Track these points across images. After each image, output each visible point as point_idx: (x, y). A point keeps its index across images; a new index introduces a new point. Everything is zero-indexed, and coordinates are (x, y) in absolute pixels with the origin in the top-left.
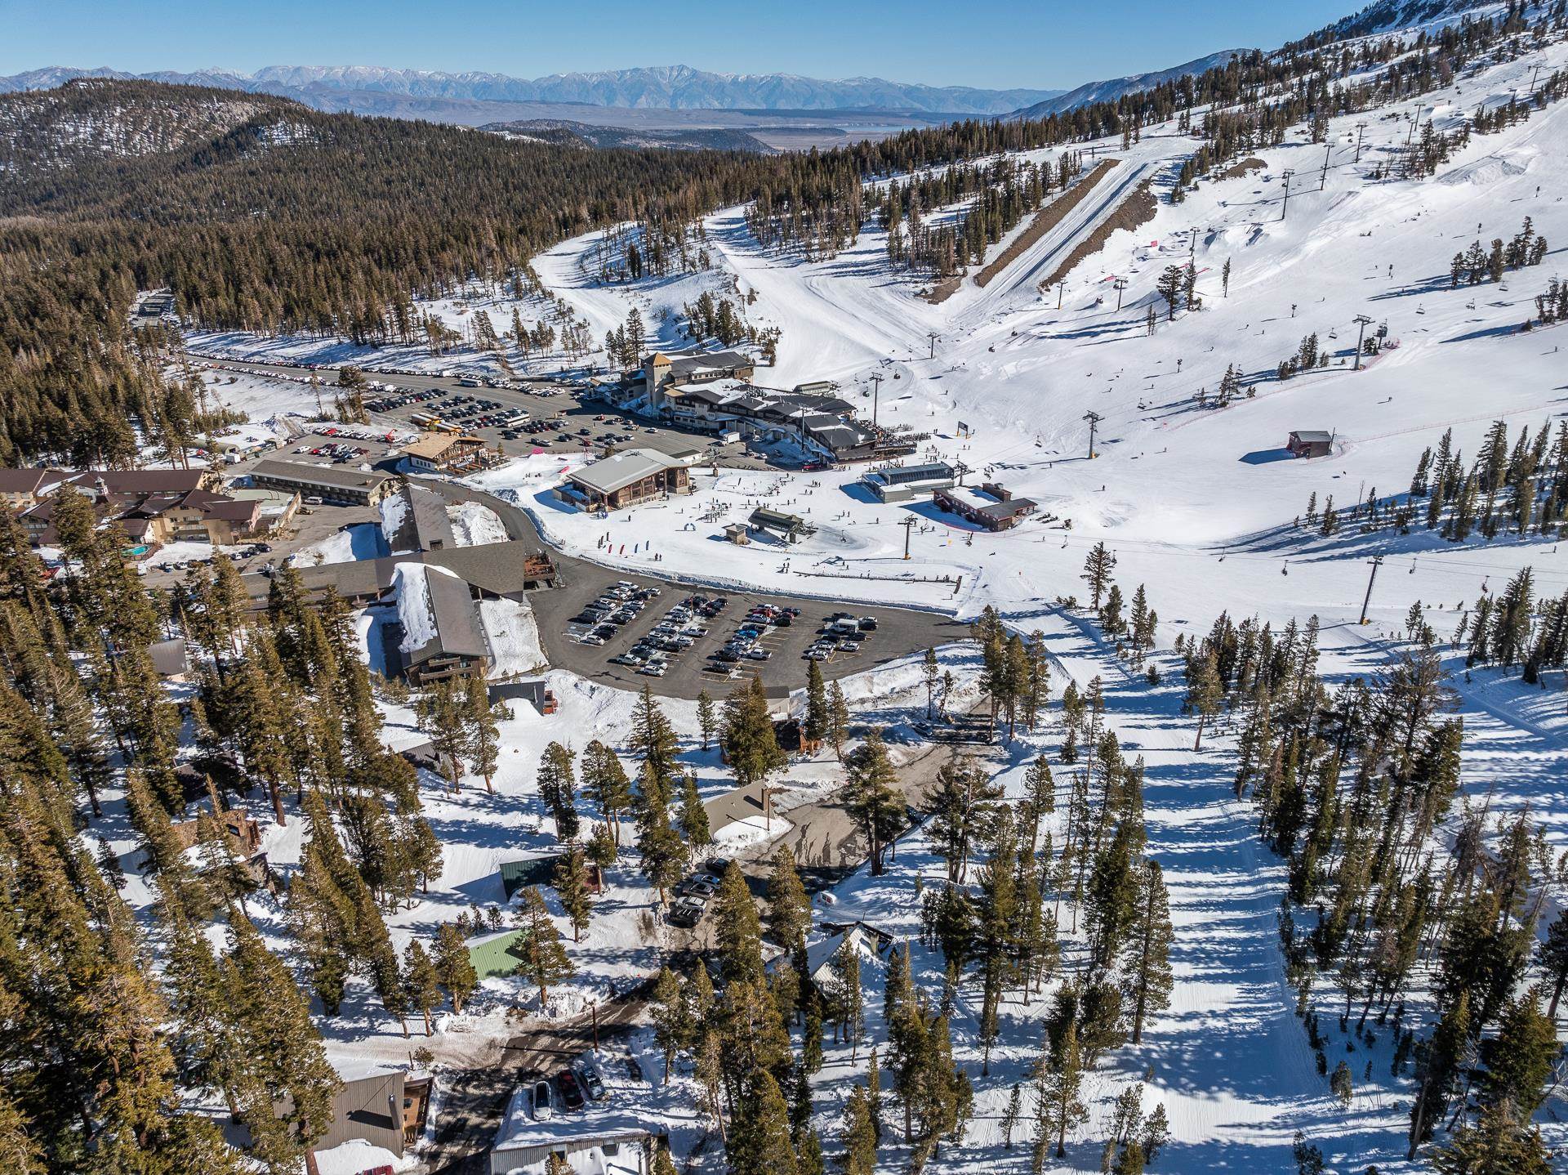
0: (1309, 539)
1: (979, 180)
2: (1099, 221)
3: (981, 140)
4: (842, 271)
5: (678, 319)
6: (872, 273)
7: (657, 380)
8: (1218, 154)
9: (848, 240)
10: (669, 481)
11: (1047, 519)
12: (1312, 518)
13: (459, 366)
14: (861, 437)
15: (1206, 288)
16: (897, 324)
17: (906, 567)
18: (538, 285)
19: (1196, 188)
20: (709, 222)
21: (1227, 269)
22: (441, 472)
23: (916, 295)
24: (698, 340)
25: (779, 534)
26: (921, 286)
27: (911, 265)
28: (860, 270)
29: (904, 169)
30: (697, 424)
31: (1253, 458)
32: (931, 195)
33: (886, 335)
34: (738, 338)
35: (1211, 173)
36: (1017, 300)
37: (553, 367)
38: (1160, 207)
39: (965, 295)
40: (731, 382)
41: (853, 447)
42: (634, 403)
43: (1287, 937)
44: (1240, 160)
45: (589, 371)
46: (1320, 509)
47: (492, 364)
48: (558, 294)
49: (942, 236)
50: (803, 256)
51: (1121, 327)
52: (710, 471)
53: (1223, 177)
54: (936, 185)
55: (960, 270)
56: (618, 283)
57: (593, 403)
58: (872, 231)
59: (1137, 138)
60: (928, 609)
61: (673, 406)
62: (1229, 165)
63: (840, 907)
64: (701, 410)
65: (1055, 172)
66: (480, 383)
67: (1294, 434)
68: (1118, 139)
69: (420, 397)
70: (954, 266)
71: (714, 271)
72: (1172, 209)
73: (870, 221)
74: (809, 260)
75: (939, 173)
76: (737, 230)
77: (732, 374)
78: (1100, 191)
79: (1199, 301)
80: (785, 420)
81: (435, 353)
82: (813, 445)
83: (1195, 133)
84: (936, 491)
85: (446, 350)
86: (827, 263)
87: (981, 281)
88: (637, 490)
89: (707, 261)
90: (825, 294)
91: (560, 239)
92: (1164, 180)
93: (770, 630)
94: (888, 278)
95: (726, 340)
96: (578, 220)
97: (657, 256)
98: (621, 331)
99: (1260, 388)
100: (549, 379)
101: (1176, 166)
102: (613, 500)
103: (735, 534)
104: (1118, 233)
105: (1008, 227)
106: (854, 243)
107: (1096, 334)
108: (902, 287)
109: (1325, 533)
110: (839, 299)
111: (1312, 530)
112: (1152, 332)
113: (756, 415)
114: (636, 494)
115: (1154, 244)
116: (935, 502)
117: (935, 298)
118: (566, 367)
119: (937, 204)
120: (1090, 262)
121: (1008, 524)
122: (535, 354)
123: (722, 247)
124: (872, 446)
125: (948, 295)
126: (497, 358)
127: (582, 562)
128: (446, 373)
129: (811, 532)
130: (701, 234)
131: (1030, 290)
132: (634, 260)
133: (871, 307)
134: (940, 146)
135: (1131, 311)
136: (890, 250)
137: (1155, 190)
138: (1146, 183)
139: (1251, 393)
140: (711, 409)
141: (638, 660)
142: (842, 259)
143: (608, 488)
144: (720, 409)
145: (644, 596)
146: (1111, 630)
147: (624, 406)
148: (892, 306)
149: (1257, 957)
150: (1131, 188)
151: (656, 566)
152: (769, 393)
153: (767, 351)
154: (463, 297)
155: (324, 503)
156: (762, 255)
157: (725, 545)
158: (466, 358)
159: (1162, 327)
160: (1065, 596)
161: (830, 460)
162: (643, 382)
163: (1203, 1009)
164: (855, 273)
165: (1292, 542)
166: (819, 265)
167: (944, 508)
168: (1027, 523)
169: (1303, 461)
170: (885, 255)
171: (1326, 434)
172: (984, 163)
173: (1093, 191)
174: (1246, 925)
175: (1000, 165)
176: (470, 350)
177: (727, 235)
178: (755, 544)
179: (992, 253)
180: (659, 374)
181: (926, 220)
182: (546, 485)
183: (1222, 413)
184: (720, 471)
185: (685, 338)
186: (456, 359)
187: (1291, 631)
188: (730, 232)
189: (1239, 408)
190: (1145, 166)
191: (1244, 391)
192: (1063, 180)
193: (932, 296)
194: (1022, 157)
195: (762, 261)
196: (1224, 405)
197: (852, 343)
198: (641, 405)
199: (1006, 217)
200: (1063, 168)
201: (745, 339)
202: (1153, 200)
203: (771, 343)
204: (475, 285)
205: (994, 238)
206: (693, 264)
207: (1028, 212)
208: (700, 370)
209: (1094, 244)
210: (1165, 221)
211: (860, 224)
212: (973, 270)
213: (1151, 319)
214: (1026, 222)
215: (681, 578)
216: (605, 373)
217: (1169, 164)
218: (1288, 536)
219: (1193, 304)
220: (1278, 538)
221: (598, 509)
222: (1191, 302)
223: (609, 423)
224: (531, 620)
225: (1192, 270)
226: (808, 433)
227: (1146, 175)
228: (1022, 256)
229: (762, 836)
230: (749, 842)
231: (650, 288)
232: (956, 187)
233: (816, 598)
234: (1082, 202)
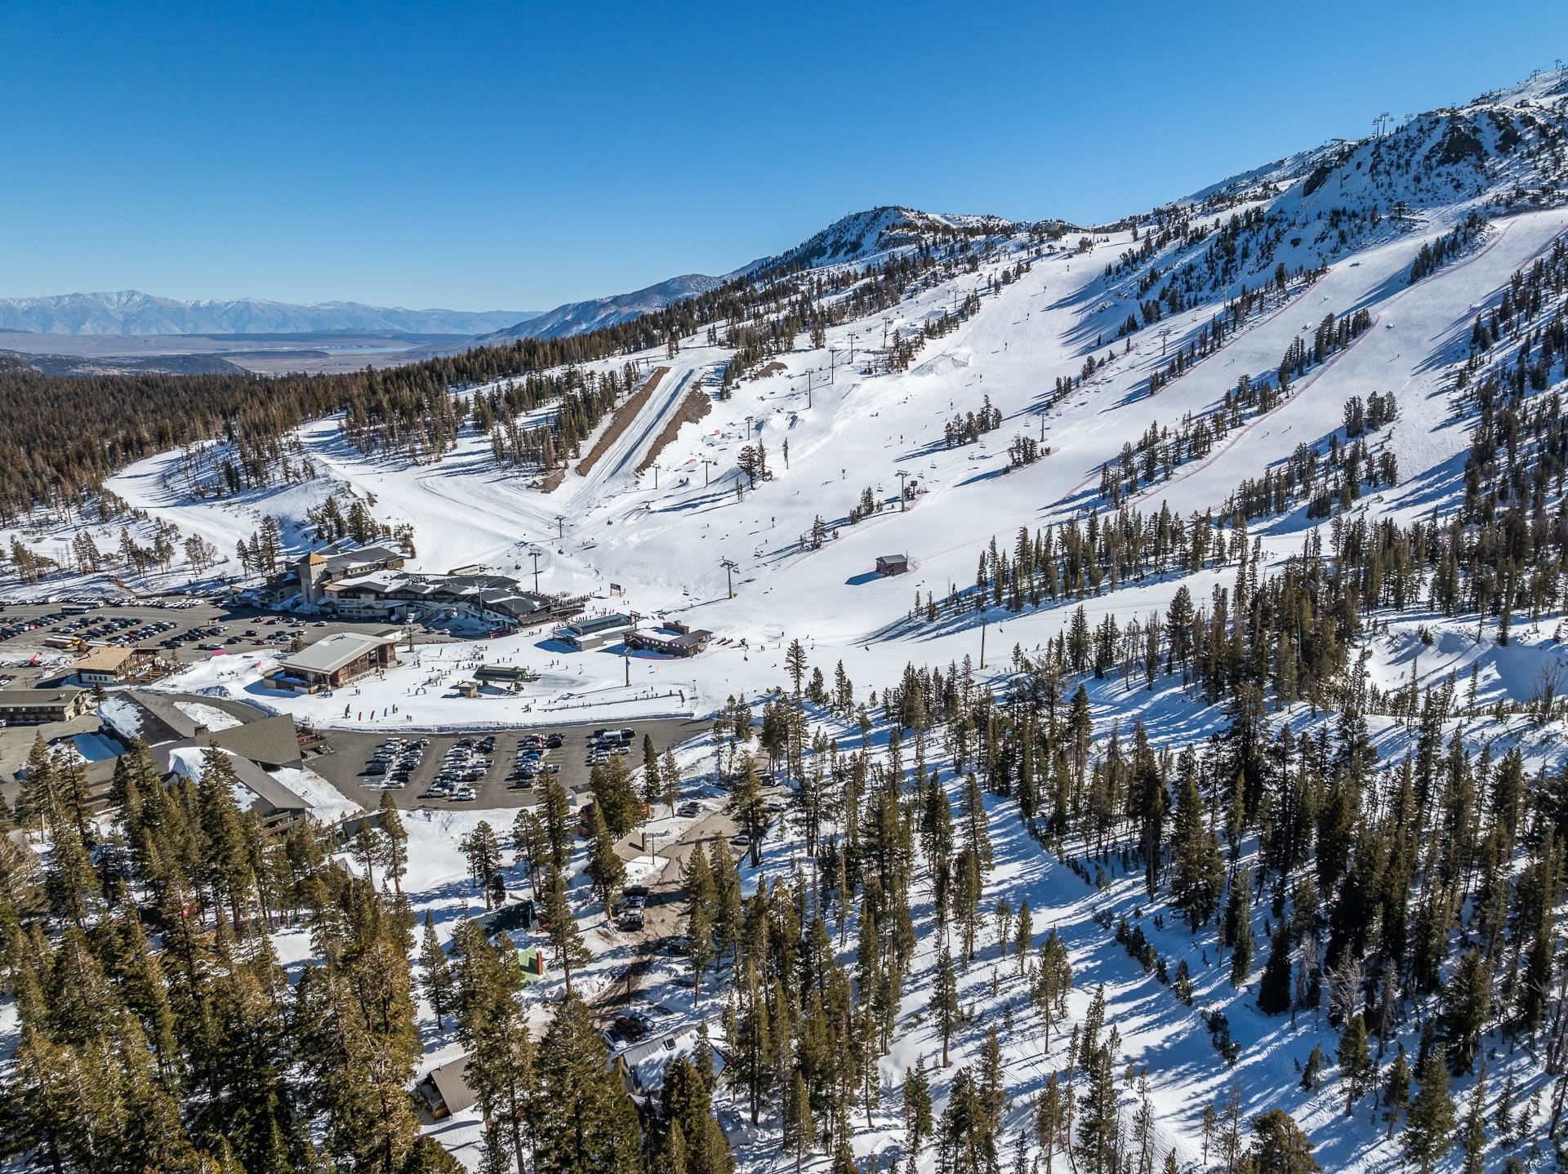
0: (921, 626)
1: (556, 388)
2: (669, 416)
3: (545, 354)
4: (451, 471)
5: (299, 526)
6: (481, 471)
7: (315, 577)
8: (749, 358)
9: (449, 444)
10: (380, 658)
11: (724, 642)
12: (919, 611)
13: (63, 591)
14: (537, 604)
15: (773, 462)
16: (520, 512)
17: (630, 693)
18: (125, 507)
19: (738, 387)
20: (303, 433)
21: (786, 446)
22: (121, 683)
23: (529, 487)
24: (330, 541)
25: (503, 685)
26: (530, 481)
27: (516, 463)
28: (468, 470)
29: (479, 381)
30: (363, 614)
31: (855, 581)
32: (515, 402)
33: (512, 522)
34: (373, 536)
35: (747, 374)
36: (617, 485)
37: (179, 581)
38: (713, 402)
39: (571, 485)
40: (385, 572)
41: (533, 612)
42: (288, 602)
43: (1033, 832)
44: (766, 363)
45: (221, 581)
46: (924, 603)
47: (105, 585)
48: (153, 514)
49: (541, 436)
50: (409, 461)
51: (715, 498)
52: (407, 648)
53: (756, 377)
54: (519, 392)
55: (561, 464)
56: (215, 498)
57: (240, 607)
58: (469, 435)
59: (677, 349)
60: (668, 716)
61: (335, 600)
62: (758, 368)
64: (369, 599)
65: (621, 378)
66: (101, 604)
67: (880, 559)
68: (661, 351)
69: (38, 623)
70: (556, 461)
71: (322, 480)
72: (722, 404)
73: (464, 427)
74: (416, 464)
75: (521, 381)
76: (332, 441)
77: (385, 566)
78: (661, 393)
79: (770, 473)
80: (459, 599)
81: (23, 582)
82: (491, 616)
83: (721, 344)
84: (626, 635)
85: (41, 577)
86: (434, 465)
87: (582, 470)
88: (354, 668)
89: (312, 471)
90: (442, 492)
91: (128, 461)
92: (711, 383)
93: (547, 752)
94: (498, 474)
95: (360, 538)
96: (142, 444)
97: (255, 469)
98: (254, 539)
99: (841, 530)
100: (178, 592)
101: (717, 371)
102: (334, 680)
103: (469, 689)
104: (686, 425)
105: (593, 424)
106: (455, 447)
107: (695, 506)
108: (513, 481)
109: (931, 620)
110: (459, 495)
111: (922, 619)
112: (741, 500)
113: (425, 598)
114: (353, 672)
115: (717, 432)
116: (627, 644)
117: (547, 488)
118: (193, 580)
119: (522, 409)
120: (669, 449)
121: (697, 651)
122: (153, 572)
123: (322, 458)
124: (548, 609)
125: (557, 485)
126: (109, 579)
127: (335, 731)
128: (51, 600)
129: (535, 678)
130: (297, 446)
131: (627, 475)
132: (231, 476)
133: (489, 500)
134: (510, 360)
135: (717, 485)
136: (494, 450)
137: (707, 390)
138: (697, 385)
139: (836, 536)
140: (378, 598)
141: (447, 791)
142: (446, 461)
143: (329, 668)
144: (387, 596)
145: (416, 746)
146: (818, 702)
147: (279, 608)
148: (510, 498)
149: (1019, 847)
150: (686, 390)
151: (410, 724)
152: (431, 578)
153: (405, 546)
154: (32, 525)
155: (8, 725)
156: (366, 462)
157: (462, 701)
158: (68, 583)
159: (748, 495)
160: (772, 688)
161: (515, 626)
162: (296, 582)
163: (1006, 877)
164: (464, 472)
165: (911, 629)
166: (427, 467)
167: (636, 646)
168: (710, 647)
169: (892, 577)
170: (491, 455)
171: (901, 556)
172: (556, 372)
173: (655, 393)
174: (1005, 835)
175: (570, 375)
176: (70, 575)
177: (324, 447)
178: (485, 696)
179: (586, 447)
180: (316, 572)
181: (521, 421)
182: (254, 678)
183: (818, 553)
184: (416, 647)
185: (314, 542)
186: (58, 585)
188: (325, 444)
189: (829, 547)
190: (691, 372)
191: (830, 535)
192: (628, 384)
193: (543, 486)
194: (588, 367)
195: (368, 468)
196: (818, 546)
197: (484, 531)
198: (297, 604)
199: (590, 418)
200: (628, 375)
201: (380, 536)
202: (706, 398)
203: (407, 538)
204: (39, 513)
205: (584, 436)
206: (297, 475)
207: (605, 413)
208: (354, 565)
209: (669, 435)
210: (719, 415)
211: (457, 430)
212: (573, 463)
213: (739, 489)
214: (606, 421)
215: (441, 729)
216: (240, 581)
217: (711, 369)
218: (906, 625)
219: (767, 476)
220: (900, 628)
221: (319, 690)
222: (764, 474)
223: (269, 623)
224: (321, 780)
225: (762, 449)
226: (485, 606)
227: (695, 378)
228: (611, 449)
229: (651, 870)
230: (644, 875)
231: (254, 500)
232: (537, 394)
233: (571, 724)
234: (648, 403)
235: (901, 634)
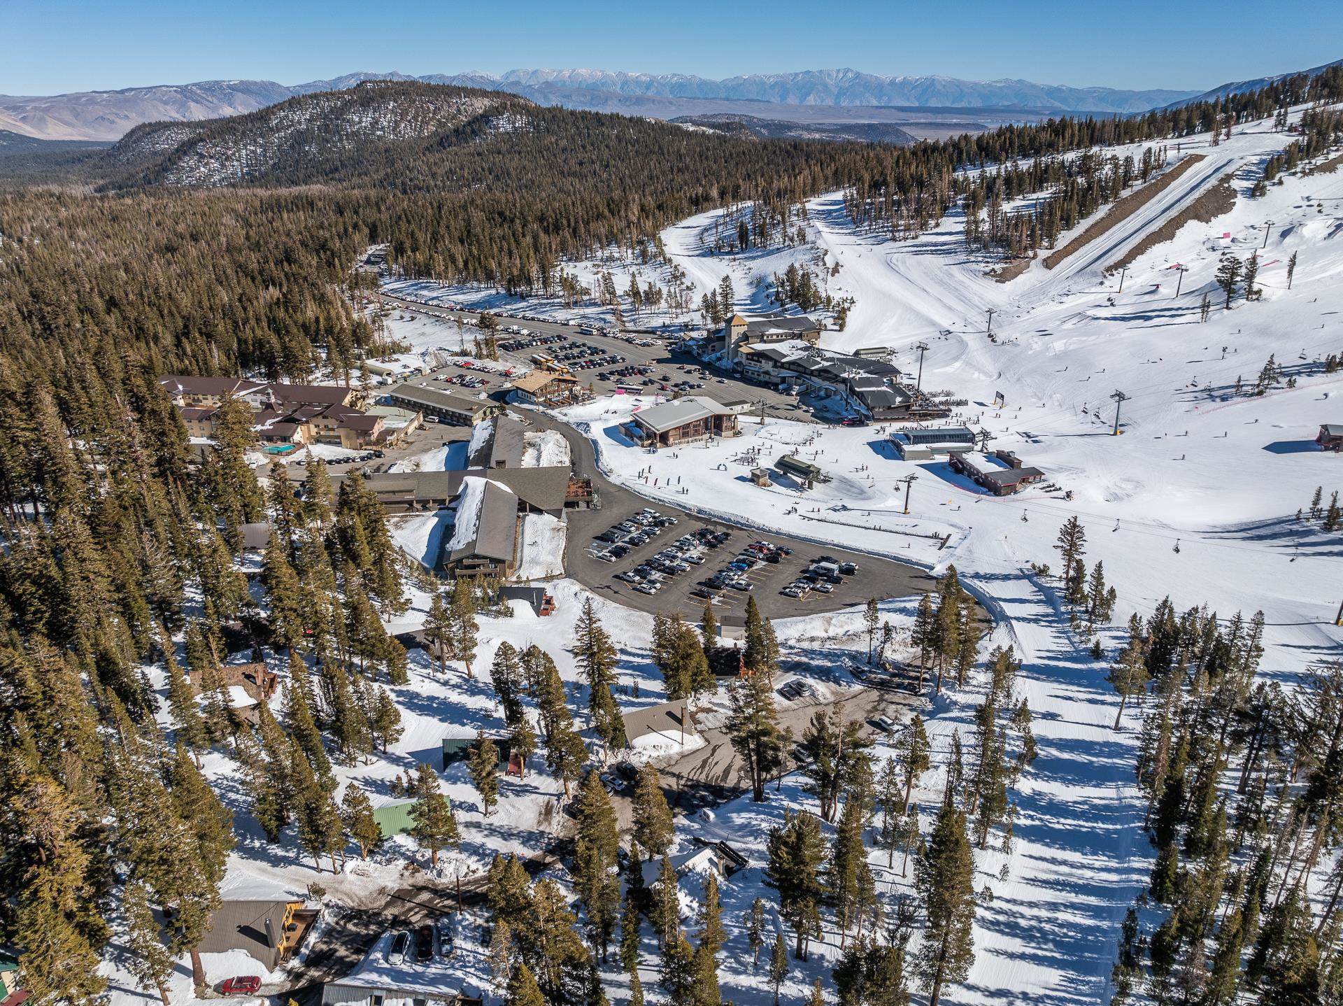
0: (1310, 532)
1: (1066, 172)
2: (1174, 213)
3: (1073, 135)
4: (920, 250)
5: (769, 286)
6: (948, 252)
7: (734, 338)
8: (1308, 151)
9: (932, 222)
10: (715, 425)
11: (1051, 488)
12: (1316, 513)
13: (584, 317)
14: (899, 399)
15: (1270, 281)
16: (963, 299)
17: (903, 523)
18: (662, 253)
19: (1281, 183)
20: (813, 204)
21: (1293, 262)
22: (537, 404)
23: (986, 274)
24: (782, 305)
25: (799, 480)
26: (991, 266)
27: (985, 247)
28: (938, 250)
29: (996, 160)
30: (762, 378)
31: (1278, 448)
32: (1014, 185)
33: (950, 308)
34: (815, 305)
35: (1298, 169)
36: (1081, 283)
37: (657, 322)
38: (1240, 201)
39: (1033, 275)
40: (800, 343)
41: (889, 408)
42: (713, 356)
43: (1129, 932)
44: (1332, 156)
45: (686, 327)
46: (1325, 504)
47: (609, 317)
48: (676, 260)
49: (1017, 221)
50: (889, 235)
51: (1175, 313)
52: (758, 420)
53: (1311, 172)
54: (1020, 176)
55: (1031, 253)
56: (727, 253)
57: (682, 354)
58: (957, 215)
59: (1228, 135)
60: (908, 561)
61: (744, 361)
62: (1319, 160)
63: (715, 825)
64: (767, 366)
65: (1137, 166)
66: (595, 332)
67: (1325, 427)
68: (1209, 136)
69: (545, 341)
70: (1026, 249)
71: (809, 246)
72: (1252, 203)
73: (955, 206)
74: (894, 239)
75: (1025, 165)
76: (836, 211)
77: (800, 336)
78: (1181, 185)
79: (1259, 292)
80: (836, 379)
81: (567, 305)
82: (855, 403)
83: (1292, 129)
84: (952, 453)
85: (576, 303)
86: (909, 242)
87: (1049, 264)
88: (686, 431)
89: (804, 236)
90: (902, 269)
91: (690, 214)
92: (1247, 175)
93: (761, 564)
94: (963, 257)
95: (805, 306)
96: (707, 198)
97: (762, 232)
98: (714, 294)
99: (1301, 380)
100: (652, 332)
101: (1262, 162)
102: (664, 438)
103: (758, 477)
104: (1192, 225)
105: (1083, 216)
106: (937, 225)
107: (1150, 318)
108: (974, 266)
109: (1328, 528)
110: (915, 275)
111: (1314, 524)
112: (1205, 319)
113: (812, 373)
114: (685, 435)
115: (1226, 235)
116: (951, 464)
117: (1002, 278)
118: (667, 322)
119: (1020, 192)
120: (1158, 250)
121: (1012, 489)
122: (645, 310)
123: (820, 225)
124: (908, 408)
125: (1016, 275)
126: (614, 312)
127: (623, 489)
128: (571, 323)
129: (826, 480)
130: (804, 213)
131: (1094, 274)
132: (743, 235)
133: (941, 283)
134: (1032, 140)
135: (1189, 298)
136: (967, 232)
137: (1236, 184)
138: (1229, 177)
139: (1291, 384)
140: (775, 366)
141: (637, 578)
142: (923, 239)
143: (660, 427)
144: (783, 366)
145: (662, 523)
146: (1072, 601)
147: (706, 359)
148: (961, 283)
149: (1094, 948)
150: (1213, 182)
151: (682, 499)
152: (828, 355)
153: (838, 318)
154: (602, 260)
155: (440, 422)
156: (854, 233)
157: (749, 486)
158: (590, 311)
159: (1215, 315)
160: (1039, 564)
161: (867, 418)
162: (723, 339)
163: (1016, 988)
164: (932, 252)
165: (1291, 533)
166: (902, 243)
167: (957, 471)
168: (1031, 491)
169: (1331, 454)
170: (962, 237)
172: (1070, 156)
173: (1174, 184)
174: (1097, 912)
175: (1086, 158)
176: (595, 304)
177: (826, 215)
178: (776, 487)
179: (1064, 238)
180: (736, 333)
181: (1007, 207)
182: (615, 421)
183: (1257, 401)
184: (767, 420)
185: (772, 303)
186: (582, 311)
187: (1237, 622)
188: (830, 212)
189: (1277, 397)
190: (1230, 161)
191: (1284, 380)
192: (1144, 174)
193: (1000, 275)
194: (1108, 152)
195: (853, 239)
196: (1260, 393)
197: (917, 314)
198: (719, 359)
199: (1082, 205)
200: (1146, 162)
201: (821, 306)
202: (1234, 193)
203: (844, 311)
204: (614, 251)
205: (1068, 224)
206: (792, 240)
207: (1106, 201)
208: (773, 331)
209: (1166, 233)
210: (1243, 213)
211: (946, 208)
212: (1043, 254)
213: (1205, 307)
214: (1102, 211)
215: (700, 511)
216: (698, 329)
217: (1255, 160)
218: (1288, 527)
219: (1253, 294)
220: (1277, 529)
221: (651, 445)
222: (1250, 292)
223: (689, 372)
224: (562, 534)
225: (1253, 261)
226: (853, 392)
227: (1229, 170)
228: (1093, 243)
229: (676, 749)
230: (662, 753)
231: (754, 258)
232: (1039, 179)
233: (810, 540)
234: (1161, 194)
235: (1274, 536)
